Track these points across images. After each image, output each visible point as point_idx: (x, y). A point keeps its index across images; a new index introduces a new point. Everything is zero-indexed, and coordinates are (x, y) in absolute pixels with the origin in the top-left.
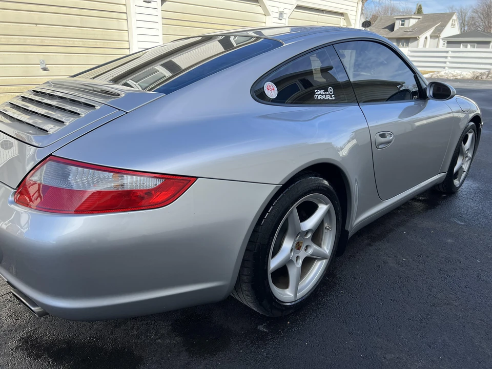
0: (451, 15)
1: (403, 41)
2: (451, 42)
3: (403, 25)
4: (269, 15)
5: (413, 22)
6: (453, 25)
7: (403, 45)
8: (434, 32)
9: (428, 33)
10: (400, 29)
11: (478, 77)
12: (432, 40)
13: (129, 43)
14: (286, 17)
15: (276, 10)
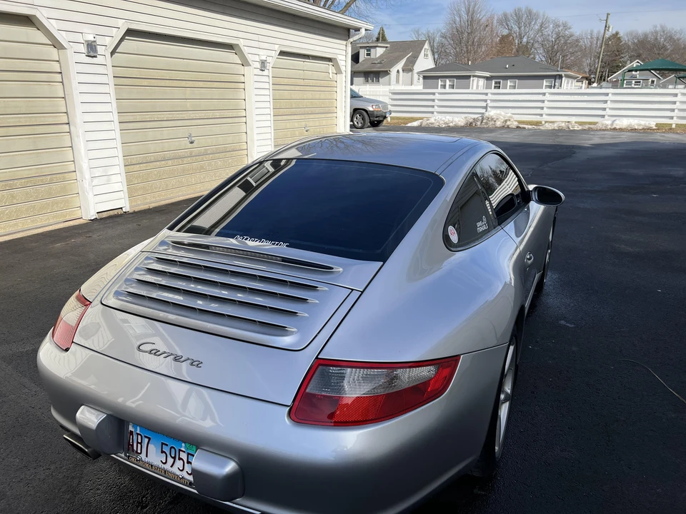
0: (423, 43)
1: (372, 75)
2: (428, 77)
3: (368, 55)
4: (249, 65)
5: (379, 52)
6: (426, 55)
7: (373, 81)
8: (406, 65)
9: (400, 66)
10: (366, 60)
11: (471, 123)
12: (405, 74)
13: (68, 115)
14: (269, 66)
15: (257, 58)
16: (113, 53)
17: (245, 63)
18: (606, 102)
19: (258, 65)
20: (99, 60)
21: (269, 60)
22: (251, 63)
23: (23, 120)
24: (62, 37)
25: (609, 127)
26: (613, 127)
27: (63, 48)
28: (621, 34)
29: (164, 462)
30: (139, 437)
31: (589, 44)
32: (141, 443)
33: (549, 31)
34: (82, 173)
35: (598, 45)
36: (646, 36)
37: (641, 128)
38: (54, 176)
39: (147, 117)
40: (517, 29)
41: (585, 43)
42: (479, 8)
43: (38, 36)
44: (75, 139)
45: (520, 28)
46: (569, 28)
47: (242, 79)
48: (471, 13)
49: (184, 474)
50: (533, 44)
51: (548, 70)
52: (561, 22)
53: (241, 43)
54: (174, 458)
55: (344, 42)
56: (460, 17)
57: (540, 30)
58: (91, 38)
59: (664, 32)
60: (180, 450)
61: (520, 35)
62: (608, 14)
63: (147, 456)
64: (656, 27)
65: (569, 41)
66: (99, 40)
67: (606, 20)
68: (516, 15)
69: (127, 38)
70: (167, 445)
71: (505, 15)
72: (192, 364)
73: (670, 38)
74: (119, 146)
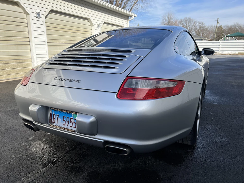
13: (29, 38)
14: (100, 27)
15: (96, 24)
16: (46, 18)
17: (92, 25)
18: (219, 45)
19: (97, 26)
20: (41, 19)
21: (100, 25)
22: (94, 25)
23: (14, 39)
24: (28, 10)
25: (221, 54)
26: (222, 54)
27: (28, 14)
28: (223, 26)
29: (64, 124)
30: (54, 115)
31: (211, 29)
32: (55, 118)
33: (197, 25)
34: (33, 59)
35: (214, 30)
36: (231, 26)
37: (232, 54)
38: (24, 60)
39: (57, 41)
40: (186, 25)
41: (210, 29)
42: (172, 17)
43: (20, 10)
44: (32, 47)
45: (186, 24)
46: (204, 24)
47: (91, 31)
48: (169, 19)
49: (73, 128)
50: (191, 30)
51: (197, 37)
52: (201, 22)
53: (91, 18)
54: (68, 122)
55: (127, 21)
56: (166, 20)
57: (194, 25)
58: (38, 11)
59: (238, 25)
60: (71, 118)
61: (187, 27)
62: (218, 18)
63: (57, 123)
64: (235, 23)
65: (204, 29)
66: (41, 13)
67: (217, 20)
68: (185, 20)
69: (51, 13)
70: (65, 117)
71: (181, 20)
72: (76, 82)
73: (240, 27)
74: (47, 51)
